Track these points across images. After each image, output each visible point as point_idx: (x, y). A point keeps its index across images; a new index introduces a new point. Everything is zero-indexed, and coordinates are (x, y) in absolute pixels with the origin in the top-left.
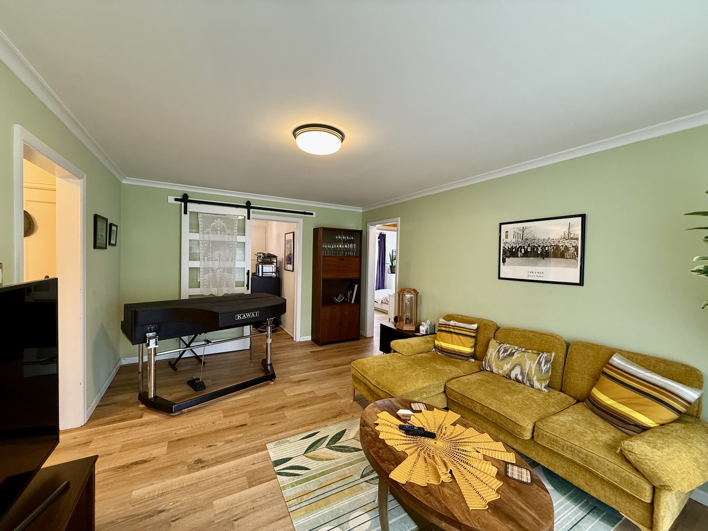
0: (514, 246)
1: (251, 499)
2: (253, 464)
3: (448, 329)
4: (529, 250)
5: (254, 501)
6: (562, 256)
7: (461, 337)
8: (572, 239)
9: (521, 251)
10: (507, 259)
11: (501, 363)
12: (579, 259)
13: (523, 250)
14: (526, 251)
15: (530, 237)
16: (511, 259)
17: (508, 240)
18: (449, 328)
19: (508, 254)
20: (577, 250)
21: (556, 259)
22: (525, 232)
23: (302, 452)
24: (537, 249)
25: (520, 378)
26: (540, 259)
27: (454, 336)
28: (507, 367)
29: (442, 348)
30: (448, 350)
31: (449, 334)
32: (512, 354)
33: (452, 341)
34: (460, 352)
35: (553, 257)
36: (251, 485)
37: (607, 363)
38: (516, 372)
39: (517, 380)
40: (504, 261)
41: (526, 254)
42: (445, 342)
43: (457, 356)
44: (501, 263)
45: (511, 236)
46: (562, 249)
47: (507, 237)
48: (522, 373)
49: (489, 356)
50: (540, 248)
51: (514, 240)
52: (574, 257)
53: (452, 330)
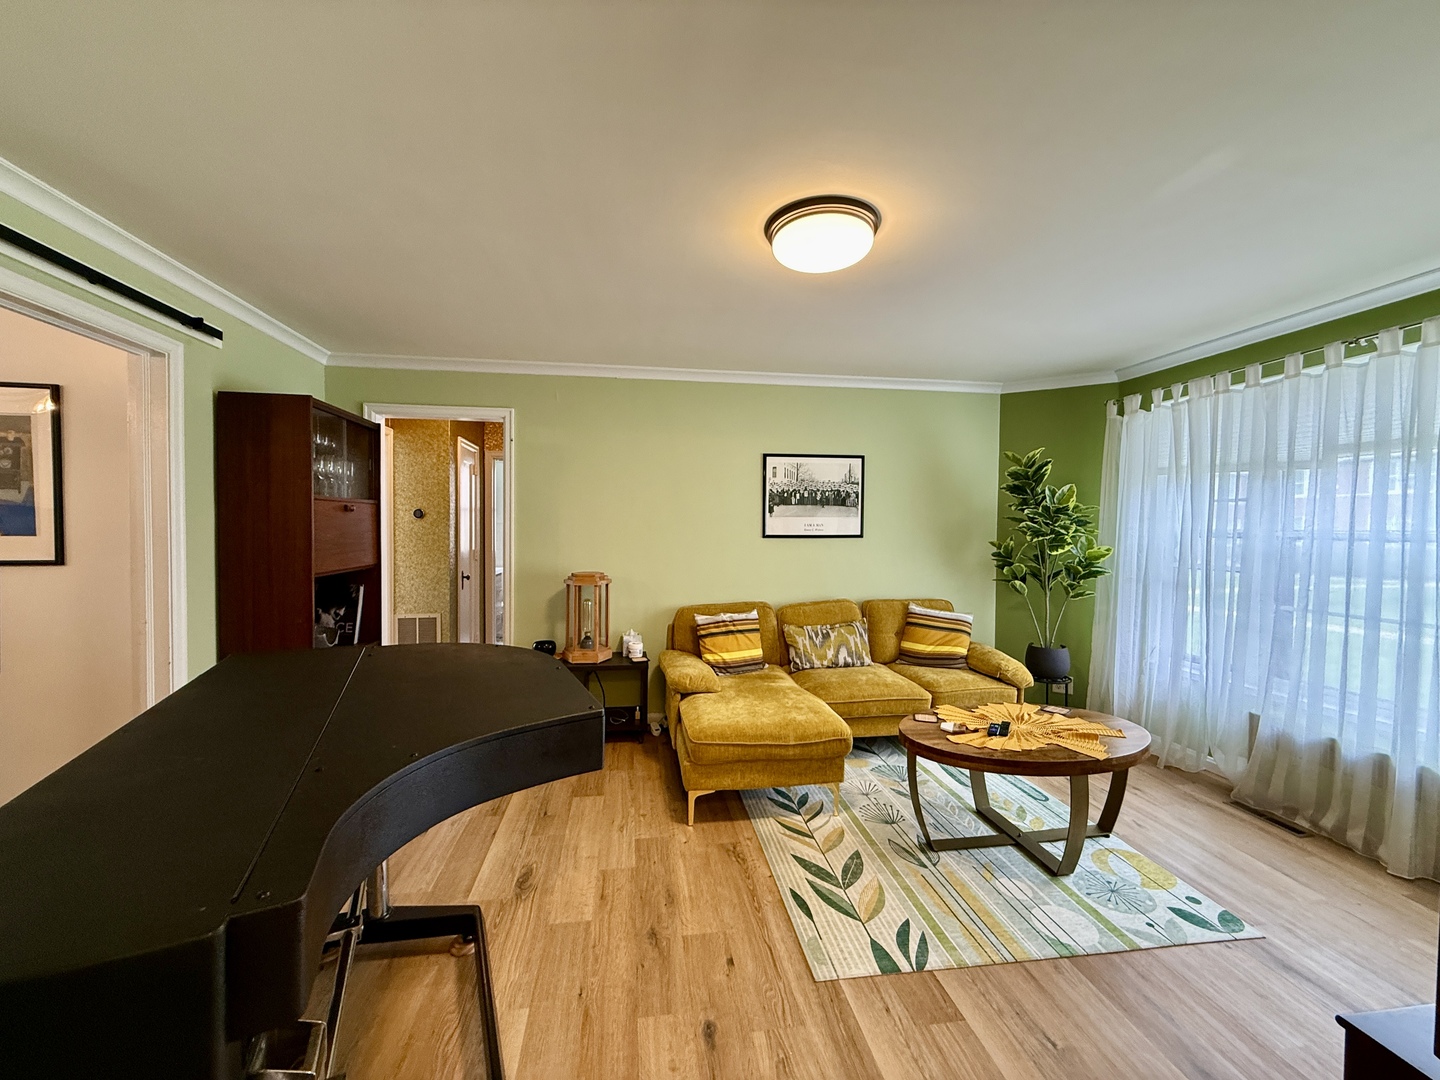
0: (786, 489)
1: (996, 1017)
2: (888, 1010)
3: (724, 629)
4: (806, 495)
5: (1000, 1013)
6: (843, 503)
7: (748, 635)
8: (853, 483)
9: (795, 497)
10: (775, 507)
11: (822, 652)
12: (860, 507)
13: (798, 495)
14: (802, 496)
15: (807, 477)
16: (782, 507)
17: (776, 480)
18: (727, 626)
19: (777, 500)
20: (857, 497)
21: (837, 508)
22: (801, 470)
23: (857, 926)
24: (816, 494)
25: (849, 660)
26: (819, 507)
27: (739, 636)
28: (830, 654)
29: (725, 662)
30: (737, 662)
31: (731, 636)
32: (826, 636)
33: (739, 644)
34: (753, 660)
35: (834, 505)
36: (958, 1017)
37: (908, 613)
38: (843, 656)
39: (847, 665)
40: (771, 510)
41: (802, 502)
42: (728, 651)
43: (749, 668)
44: (767, 514)
45: (781, 474)
46: (843, 495)
47: (775, 475)
48: (850, 654)
49: (802, 648)
50: (819, 493)
51: (785, 481)
52: (855, 506)
53: (732, 628)
